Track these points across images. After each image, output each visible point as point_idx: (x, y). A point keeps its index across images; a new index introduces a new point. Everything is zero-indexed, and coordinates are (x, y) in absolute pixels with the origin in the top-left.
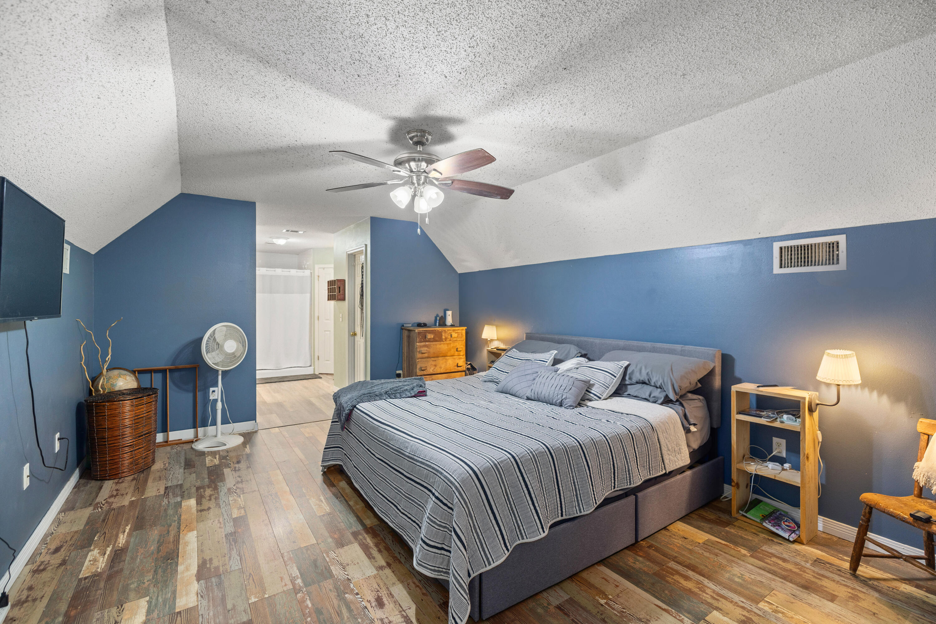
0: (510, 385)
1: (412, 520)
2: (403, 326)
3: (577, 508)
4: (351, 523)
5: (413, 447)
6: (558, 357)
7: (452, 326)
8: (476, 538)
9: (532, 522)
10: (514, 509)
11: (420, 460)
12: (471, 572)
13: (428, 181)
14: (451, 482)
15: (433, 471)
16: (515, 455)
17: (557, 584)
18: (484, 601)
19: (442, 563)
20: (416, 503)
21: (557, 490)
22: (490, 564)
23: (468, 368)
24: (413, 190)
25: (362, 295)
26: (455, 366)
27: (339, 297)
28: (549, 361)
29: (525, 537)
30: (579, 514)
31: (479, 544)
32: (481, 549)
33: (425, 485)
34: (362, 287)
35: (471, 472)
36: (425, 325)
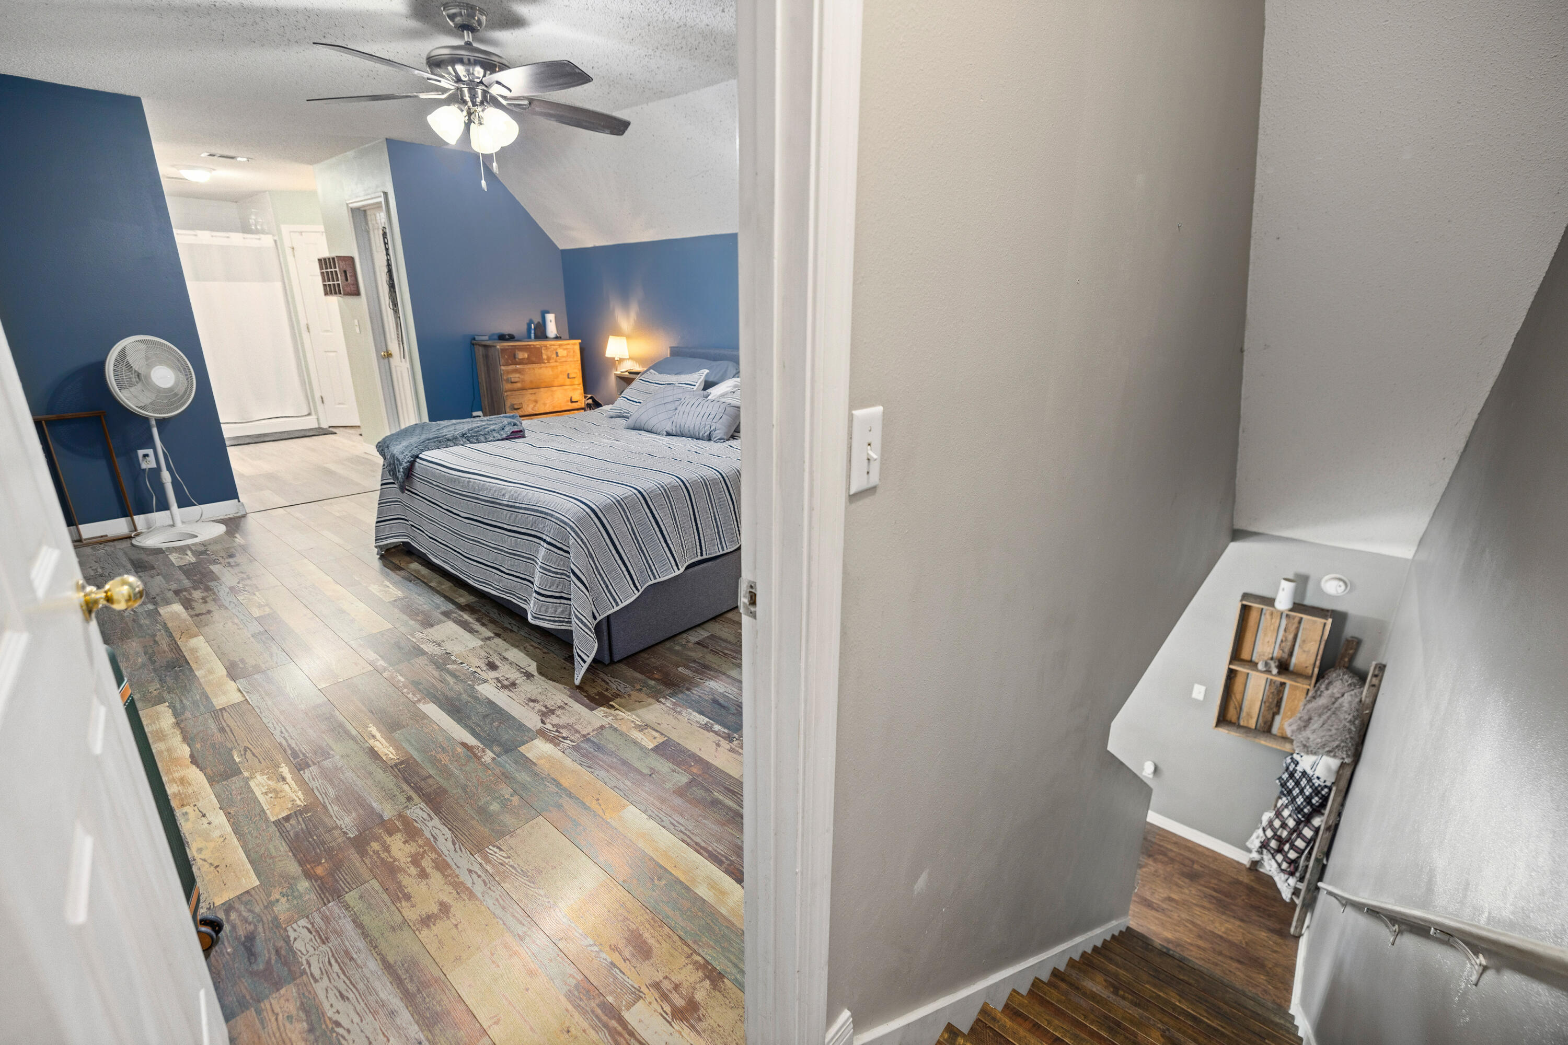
0: (644, 418)
1: (522, 578)
2: (474, 339)
3: (719, 546)
4: (437, 604)
5: (512, 493)
6: (711, 379)
7: (557, 338)
8: (600, 579)
9: (665, 560)
10: (644, 548)
11: (524, 506)
12: (597, 615)
13: (490, 100)
14: (565, 523)
15: (542, 515)
16: (642, 490)
17: (699, 625)
18: (614, 643)
19: (562, 613)
20: (524, 557)
21: (695, 527)
22: (617, 604)
23: (588, 404)
24: (465, 113)
25: (392, 286)
26: (567, 401)
27: (348, 289)
28: (697, 385)
29: (657, 577)
30: (722, 552)
31: (603, 586)
32: (606, 591)
33: (533, 533)
34: (390, 271)
35: (588, 510)
36: (511, 338)
